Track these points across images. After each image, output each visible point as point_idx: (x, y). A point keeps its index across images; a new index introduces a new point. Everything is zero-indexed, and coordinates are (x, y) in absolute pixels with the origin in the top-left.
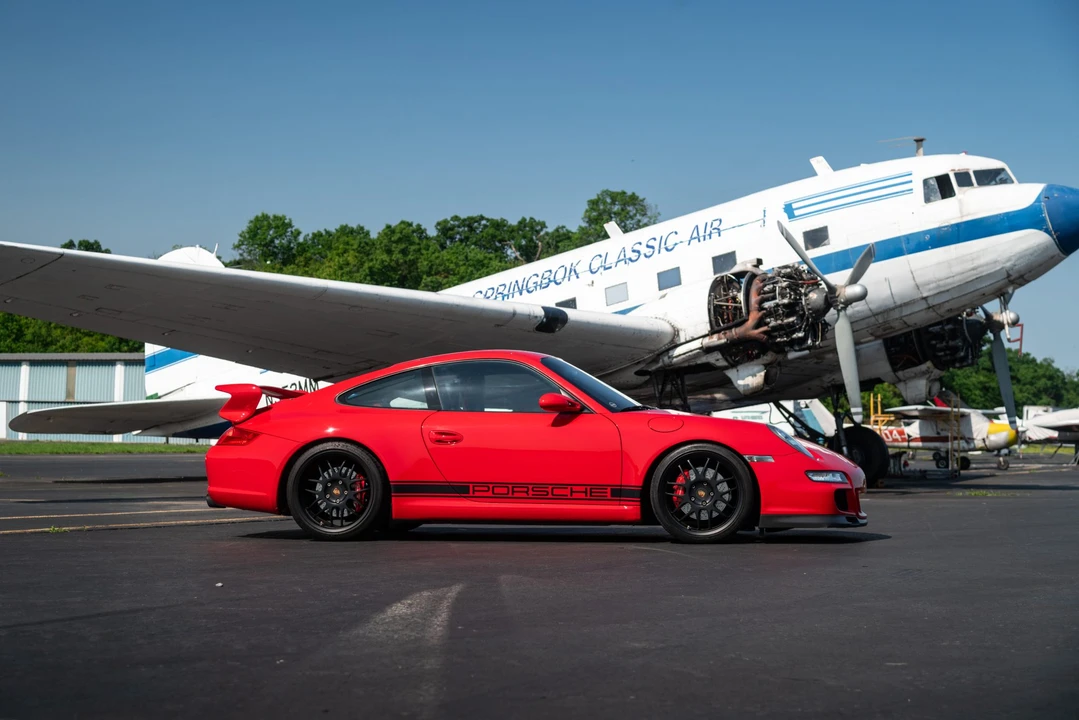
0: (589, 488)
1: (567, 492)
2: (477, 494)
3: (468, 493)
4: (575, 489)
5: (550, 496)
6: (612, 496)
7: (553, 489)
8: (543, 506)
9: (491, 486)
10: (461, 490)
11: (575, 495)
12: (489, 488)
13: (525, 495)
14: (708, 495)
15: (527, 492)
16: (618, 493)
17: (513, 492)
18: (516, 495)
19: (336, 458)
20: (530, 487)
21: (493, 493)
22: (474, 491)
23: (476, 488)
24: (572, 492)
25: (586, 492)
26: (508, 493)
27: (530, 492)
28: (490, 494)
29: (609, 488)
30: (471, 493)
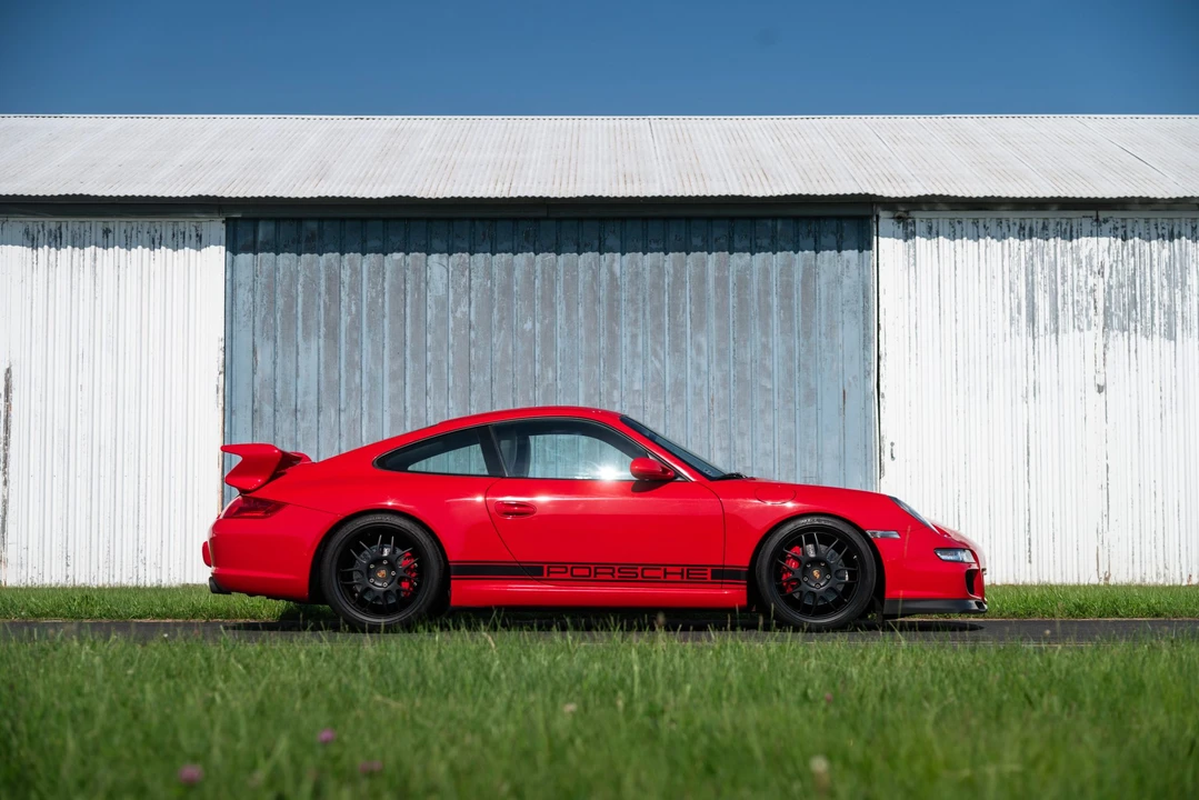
0: (685, 568)
1: (660, 573)
2: (552, 576)
3: (542, 575)
4: (669, 569)
5: (640, 578)
6: (713, 577)
7: (643, 570)
8: (640, 590)
9: (569, 567)
10: (533, 572)
11: (669, 578)
12: (566, 568)
13: (610, 577)
14: (822, 578)
15: (612, 574)
16: (721, 575)
17: (596, 573)
18: (599, 577)
19: (387, 533)
20: (617, 567)
21: (572, 574)
22: (549, 573)
23: (551, 570)
24: (665, 573)
25: (682, 574)
26: (590, 575)
27: (616, 574)
28: (568, 576)
29: (709, 569)
30: (545, 576)
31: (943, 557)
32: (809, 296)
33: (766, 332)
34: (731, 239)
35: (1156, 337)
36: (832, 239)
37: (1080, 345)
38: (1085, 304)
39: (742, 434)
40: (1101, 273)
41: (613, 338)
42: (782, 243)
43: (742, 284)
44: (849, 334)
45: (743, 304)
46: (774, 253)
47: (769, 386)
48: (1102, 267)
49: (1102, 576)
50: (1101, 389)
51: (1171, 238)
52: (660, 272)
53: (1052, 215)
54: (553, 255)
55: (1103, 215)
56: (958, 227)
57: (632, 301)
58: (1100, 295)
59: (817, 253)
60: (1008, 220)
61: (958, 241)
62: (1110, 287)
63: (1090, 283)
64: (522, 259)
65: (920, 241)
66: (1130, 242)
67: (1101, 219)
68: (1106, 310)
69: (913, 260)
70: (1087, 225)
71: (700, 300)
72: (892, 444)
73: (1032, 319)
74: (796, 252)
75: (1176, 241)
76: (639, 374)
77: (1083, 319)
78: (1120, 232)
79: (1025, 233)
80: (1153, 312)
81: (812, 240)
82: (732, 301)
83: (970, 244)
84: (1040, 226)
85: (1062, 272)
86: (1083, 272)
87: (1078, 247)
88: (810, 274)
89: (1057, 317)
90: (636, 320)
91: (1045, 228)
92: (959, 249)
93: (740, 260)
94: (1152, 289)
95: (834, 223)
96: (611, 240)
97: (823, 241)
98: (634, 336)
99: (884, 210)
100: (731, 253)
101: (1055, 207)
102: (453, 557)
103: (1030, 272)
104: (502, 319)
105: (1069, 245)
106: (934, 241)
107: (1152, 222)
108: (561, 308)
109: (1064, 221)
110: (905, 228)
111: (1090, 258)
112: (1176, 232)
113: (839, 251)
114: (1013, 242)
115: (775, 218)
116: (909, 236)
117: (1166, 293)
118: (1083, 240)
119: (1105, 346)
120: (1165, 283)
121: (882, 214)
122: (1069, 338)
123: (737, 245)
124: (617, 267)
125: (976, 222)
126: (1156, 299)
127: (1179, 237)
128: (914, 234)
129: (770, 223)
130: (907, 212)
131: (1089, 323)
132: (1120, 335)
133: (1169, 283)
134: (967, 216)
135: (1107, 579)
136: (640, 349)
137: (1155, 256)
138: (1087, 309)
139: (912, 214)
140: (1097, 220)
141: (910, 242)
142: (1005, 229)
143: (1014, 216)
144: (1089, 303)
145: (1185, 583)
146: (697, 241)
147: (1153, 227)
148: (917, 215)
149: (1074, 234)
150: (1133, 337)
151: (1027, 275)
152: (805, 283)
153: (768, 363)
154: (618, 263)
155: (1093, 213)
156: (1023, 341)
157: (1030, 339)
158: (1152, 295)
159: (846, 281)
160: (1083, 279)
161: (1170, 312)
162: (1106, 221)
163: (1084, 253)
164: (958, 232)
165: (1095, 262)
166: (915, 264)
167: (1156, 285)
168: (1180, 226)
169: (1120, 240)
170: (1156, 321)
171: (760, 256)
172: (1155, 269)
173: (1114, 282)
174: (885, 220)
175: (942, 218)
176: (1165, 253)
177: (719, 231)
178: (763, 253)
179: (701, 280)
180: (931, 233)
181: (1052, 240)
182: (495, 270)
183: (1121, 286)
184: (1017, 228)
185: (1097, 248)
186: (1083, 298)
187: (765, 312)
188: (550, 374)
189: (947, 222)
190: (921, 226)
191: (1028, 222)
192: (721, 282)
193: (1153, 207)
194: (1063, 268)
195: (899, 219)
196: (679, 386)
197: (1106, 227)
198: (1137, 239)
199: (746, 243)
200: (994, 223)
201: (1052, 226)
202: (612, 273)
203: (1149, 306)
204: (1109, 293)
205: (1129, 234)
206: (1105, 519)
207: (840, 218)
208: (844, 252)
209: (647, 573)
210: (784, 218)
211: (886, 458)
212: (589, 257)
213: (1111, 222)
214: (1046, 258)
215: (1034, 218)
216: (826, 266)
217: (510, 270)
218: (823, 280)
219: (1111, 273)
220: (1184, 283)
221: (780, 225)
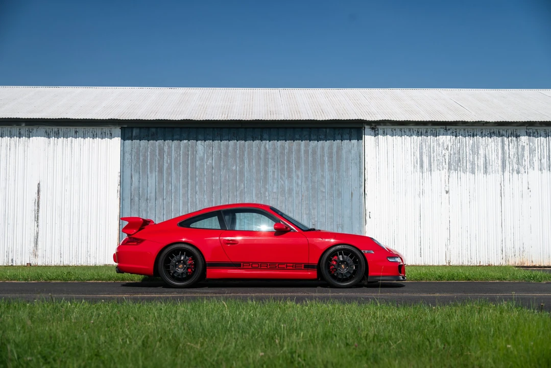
0: (294, 264)
1: (285, 266)
2: (244, 267)
3: (241, 266)
4: (288, 265)
5: (277, 268)
6: (304, 268)
7: (278, 265)
8: (278, 272)
9: (251, 263)
10: (237, 266)
11: (288, 268)
13: (266, 268)
14: (345, 268)
15: (267, 266)
16: (308, 267)
17: (261, 266)
18: (262, 267)
19: (183, 251)
20: (269, 264)
21: (252, 266)
22: (243, 266)
23: (244, 264)
24: (287, 266)
25: (293, 266)
26: (258, 267)
27: (268, 266)
29: (303, 265)
30: (242, 267)
31: (390, 260)
32: (339, 157)
33: (323, 171)
34: (310, 135)
35: (468, 173)
36: (347, 136)
37: (439, 176)
38: (441, 161)
39: (314, 209)
40: (447, 149)
41: (266, 172)
42: (329, 137)
43: (314, 153)
44: (353, 172)
45: (314, 160)
46: (326, 141)
47: (324, 191)
48: (448, 147)
49: (447, 262)
50: (447, 192)
51: (473, 136)
52: (283, 148)
53: (429, 127)
54: (243, 141)
55: (448, 127)
56: (394, 132)
57: (273, 159)
58: (447, 157)
59: (342, 141)
60: (413, 129)
61: (394, 137)
62: (451, 154)
63: (443, 153)
64: (232, 143)
65: (380, 137)
66: (458, 137)
67: (447, 129)
68: (449, 163)
69: (377, 144)
70: (442, 131)
71: (298, 159)
72: (370, 212)
73: (422, 166)
74: (334, 141)
75: (475, 137)
76: (275, 186)
77: (441, 166)
78: (454, 134)
79: (419, 134)
80: (466, 164)
81: (340, 136)
82: (310, 159)
83: (399, 138)
84: (425, 131)
85: (433, 149)
86: (441, 148)
87: (439, 139)
88: (339, 149)
89: (431, 165)
90: (274, 166)
91: (426, 132)
92: (395, 139)
93: (313, 143)
94: (466, 155)
95: (349, 130)
96: (265, 136)
97: (344, 137)
98: (274, 172)
99: (367, 125)
100: (310, 141)
101: (430, 124)
102: (207, 260)
103: (421, 148)
104: (224, 166)
105: (435, 138)
106: (386, 137)
107: (467, 130)
108: (246, 161)
109: (434, 130)
110: (375, 132)
111: (443, 143)
112: (475, 134)
113: (350, 141)
114: (415, 137)
115: (326, 128)
116: (376, 135)
117: (471, 156)
118: (441, 137)
119: (449, 176)
120: (471, 153)
121: (366, 127)
122: (436, 173)
123: (312, 137)
124: (267, 146)
125: (401, 130)
126: (468, 159)
127: (476, 136)
128: (378, 134)
129: (324, 130)
130: (375, 126)
131: (443, 167)
132: (454, 172)
133: (472, 152)
134: (398, 127)
135: (449, 263)
136: (276, 177)
137: (467, 143)
138: (442, 162)
139: (377, 127)
140: (446, 129)
141: (376, 137)
142: (412, 133)
143: (415, 128)
144: (443, 160)
145: (478, 265)
146: (297, 136)
147: (466, 132)
148: (379, 127)
149: (437, 134)
150: (459, 173)
151: (420, 150)
152: (337, 152)
153: (323, 182)
154: (268, 144)
155: (444, 127)
156: (418, 174)
157: (421, 173)
158: (466, 157)
159: (353, 151)
160: (440, 151)
161: (473, 164)
162: (449, 130)
163: (441, 141)
164: (394, 133)
165: (445, 145)
166: (378, 145)
167: (468, 154)
168: (477, 132)
169: (454, 137)
170: (468, 167)
171: (321, 142)
172: (467, 147)
173: (452, 152)
174: (367, 129)
175: (388, 128)
176: (471, 142)
177: (305, 133)
178: (322, 141)
179: (299, 151)
180: (384, 134)
181: (429, 137)
182: (222, 147)
183: (455, 154)
184: (416, 132)
185: (446, 140)
186: (441, 158)
187: (323, 163)
188: (243, 186)
189: (390, 130)
190: (381, 131)
191: (420, 130)
192: (306, 152)
193: (467, 124)
194: (433, 147)
195: (373, 129)
196: (290, 191)
197: (449, 132)
198: (461, 136)
199: (315, 137)
200: (408, 130)
201: (429, 132)
202: (266, 148)
203: (465, 161)
204: (450, 156)
205: (458, 134)
206: (449, 241)
207: (351, 128)
208: (352, 141)
209: (280, 266)
210: (330, 128)
211: (368, 218)
212: (257, 142)
213: (451, 130)
214: (427, 143)
215: (423, 129)
216: (345, 146)
217: (227, 147)
218: (344, 151)
219: (451, 149)
220: (478, 153)
221: (328, 130)
